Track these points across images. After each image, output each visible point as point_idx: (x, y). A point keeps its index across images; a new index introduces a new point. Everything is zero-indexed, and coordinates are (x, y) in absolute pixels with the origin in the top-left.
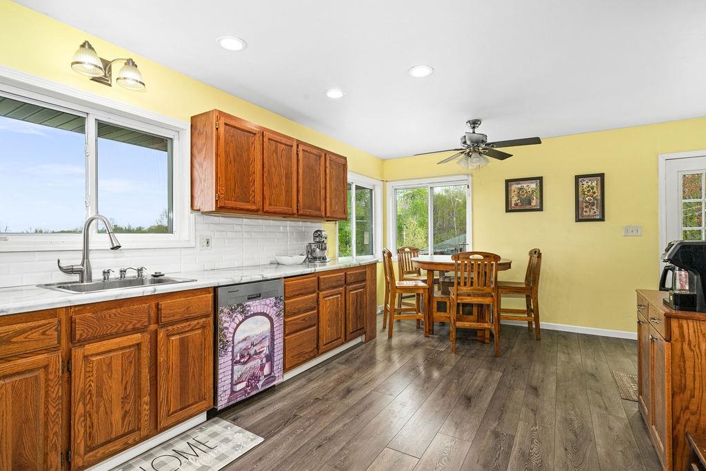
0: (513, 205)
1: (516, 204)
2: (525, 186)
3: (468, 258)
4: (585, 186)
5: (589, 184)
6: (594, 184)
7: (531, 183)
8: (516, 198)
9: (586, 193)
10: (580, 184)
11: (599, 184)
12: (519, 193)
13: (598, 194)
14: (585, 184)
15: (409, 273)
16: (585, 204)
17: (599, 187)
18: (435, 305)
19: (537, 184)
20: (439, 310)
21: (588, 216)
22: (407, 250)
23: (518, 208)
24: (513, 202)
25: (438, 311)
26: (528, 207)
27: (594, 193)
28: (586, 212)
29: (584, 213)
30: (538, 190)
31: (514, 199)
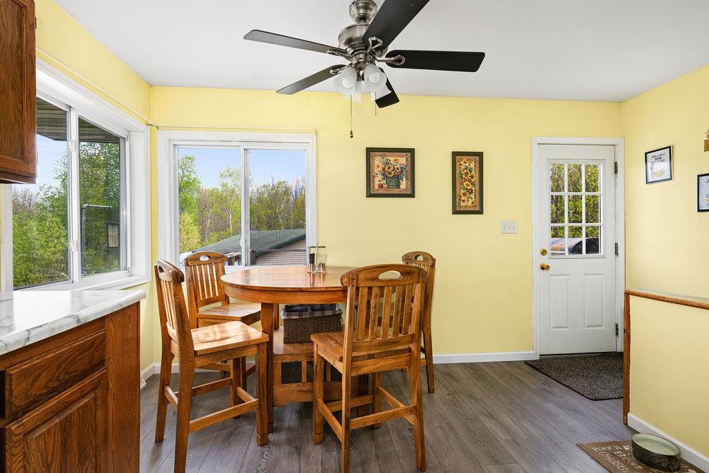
0: (376, 187)
1: (381, 186)
2: (392, 159)
3: (376, 279)
4: (462, 167)
5: (467, 165)
6: (472, 165)
7: (400, 156)
8: (380, 177)
9: (464, 176)
10: (458, 164)
11: (478, 166)
12: (384, 169)
13: (476, 179)
14: (464, 164)
15: (209, 302)
16: (462, 191)
17: (477, 170)
18: (278, 372)
19: (407, 158)
20: (286, 379)
21: (466, 207)
22: (203, 259)
23: (384, 192)
24: (377, 183)
25: (284, 382)
26: (396, 191)
27: (472, 177)
28: (464, 201)
29: (462, 204)
30: (409, 168)
31: (378, 180)
